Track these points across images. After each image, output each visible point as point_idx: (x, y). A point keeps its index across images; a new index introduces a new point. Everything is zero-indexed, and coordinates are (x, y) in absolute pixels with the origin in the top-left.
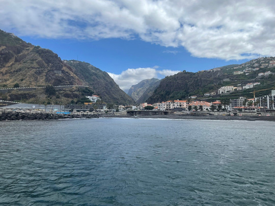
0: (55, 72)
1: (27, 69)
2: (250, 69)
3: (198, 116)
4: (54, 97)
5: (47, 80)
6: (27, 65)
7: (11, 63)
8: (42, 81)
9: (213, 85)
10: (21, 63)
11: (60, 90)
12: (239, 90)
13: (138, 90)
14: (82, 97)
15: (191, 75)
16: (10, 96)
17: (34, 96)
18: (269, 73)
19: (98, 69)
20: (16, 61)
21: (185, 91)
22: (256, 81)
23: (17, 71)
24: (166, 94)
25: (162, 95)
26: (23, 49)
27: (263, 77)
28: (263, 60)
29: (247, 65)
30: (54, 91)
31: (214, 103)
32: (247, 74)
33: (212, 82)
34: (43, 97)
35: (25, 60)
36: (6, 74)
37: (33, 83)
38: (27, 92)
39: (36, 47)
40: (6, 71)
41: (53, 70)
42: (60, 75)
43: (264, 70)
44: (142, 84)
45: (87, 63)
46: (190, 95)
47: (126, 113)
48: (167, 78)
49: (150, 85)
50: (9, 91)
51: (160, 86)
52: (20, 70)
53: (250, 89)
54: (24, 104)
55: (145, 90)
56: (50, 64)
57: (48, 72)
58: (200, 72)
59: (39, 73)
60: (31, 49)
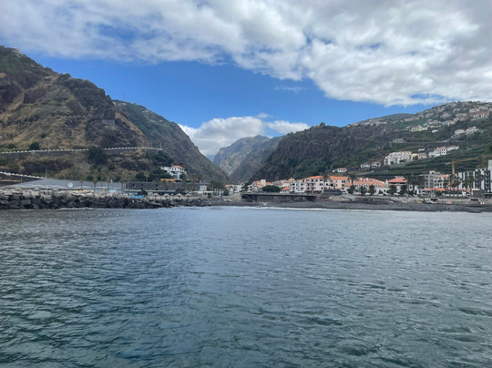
0: (104, 122)
1: (50, 117)
2: (436, 122)
3: (375, 203)
4: (105, 168)
5: (89, 137)
6: (50, 108)
7: (17, 105)
8: (79, 138)
9: (375, 150)
10: (36, 105)
11: (114, 156)
12: (422, 159)
13: (232, 157)
14: (154, 169)
15: (335, 130)
16: (24, 165)
17: (68, 165)
18: (474, 129)
19: (160, 118)
20: (27, 100)
21: (325, 159)
22: (450, 144)
23: (31, 120)
24: (290, 164)
25: (283, 166)
26: (38, 79)
27: (463, 137)
28: (456, 107)
29: (427, 116)
30: (105, 156)
31: (392, 181)
32: (434, 131)
33: (372, 144)
34: (85, 168)
35: (44, 100)
36: (9, 124)
37: (64, 142)
38: (56, 158)
39: (62, 76)
40: (9, 118)
41: (98, 119)
42: (113, 128)
43: (464, 125)
44: (238, 146)
45: (141, 106)
46: (335, 167)
47: (240, 198)
48: (291, 135)
49: (253, 147)
50: (22, 156)
51: (279, 149)
52: (37, 117)
53: (441, 157)
54: (51, 180)
55: (245, 156)
56: (92, 108)
57: (89, 122)
58: (351, 126)
59: (74, 124)
60: (54, 79)
